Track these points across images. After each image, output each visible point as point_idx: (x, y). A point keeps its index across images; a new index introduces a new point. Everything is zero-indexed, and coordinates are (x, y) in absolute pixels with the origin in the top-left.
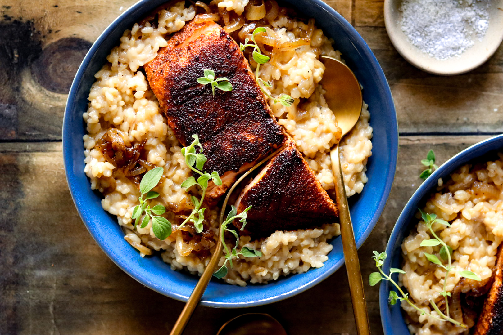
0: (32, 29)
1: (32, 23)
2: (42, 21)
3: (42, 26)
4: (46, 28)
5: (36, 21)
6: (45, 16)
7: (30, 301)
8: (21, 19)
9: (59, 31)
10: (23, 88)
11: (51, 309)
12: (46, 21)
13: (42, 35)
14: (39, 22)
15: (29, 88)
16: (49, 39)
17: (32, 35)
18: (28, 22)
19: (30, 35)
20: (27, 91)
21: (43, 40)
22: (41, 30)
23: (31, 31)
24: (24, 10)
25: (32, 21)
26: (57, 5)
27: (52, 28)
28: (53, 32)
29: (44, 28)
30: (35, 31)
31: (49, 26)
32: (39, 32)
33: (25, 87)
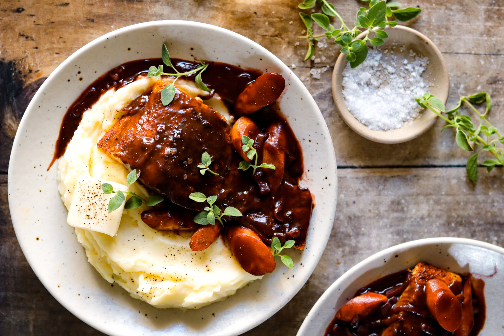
0: (14, 69)
1: (14, 63)
2: (23, 61)
3: (23, 67)
4: (27, 68)
5: (17, 62)
6: (27, 57)
7: (11, 320)
8: (3, 59)
9: (38, 71)
10: (5, 124)
11: (31, 329)
12: (27, 61)
13: (23, 74)
14: (20, 62)
15: (10, 124)
16: (29, 78)
17: (13, 74)
18: (11, 62)
19: (12, 74)
20: (9, 127)
21: (24, 79)
22: (22, 69)
23: (12, 71)
24: (6, 52)
25: (14, 62)
26: (37, 46)
27: (32, 68)
28: (33, 72)
29: (24, 68)
30: (17, 71)
31: (29, 66)
32: (20, 72)
33: (6, 123)
